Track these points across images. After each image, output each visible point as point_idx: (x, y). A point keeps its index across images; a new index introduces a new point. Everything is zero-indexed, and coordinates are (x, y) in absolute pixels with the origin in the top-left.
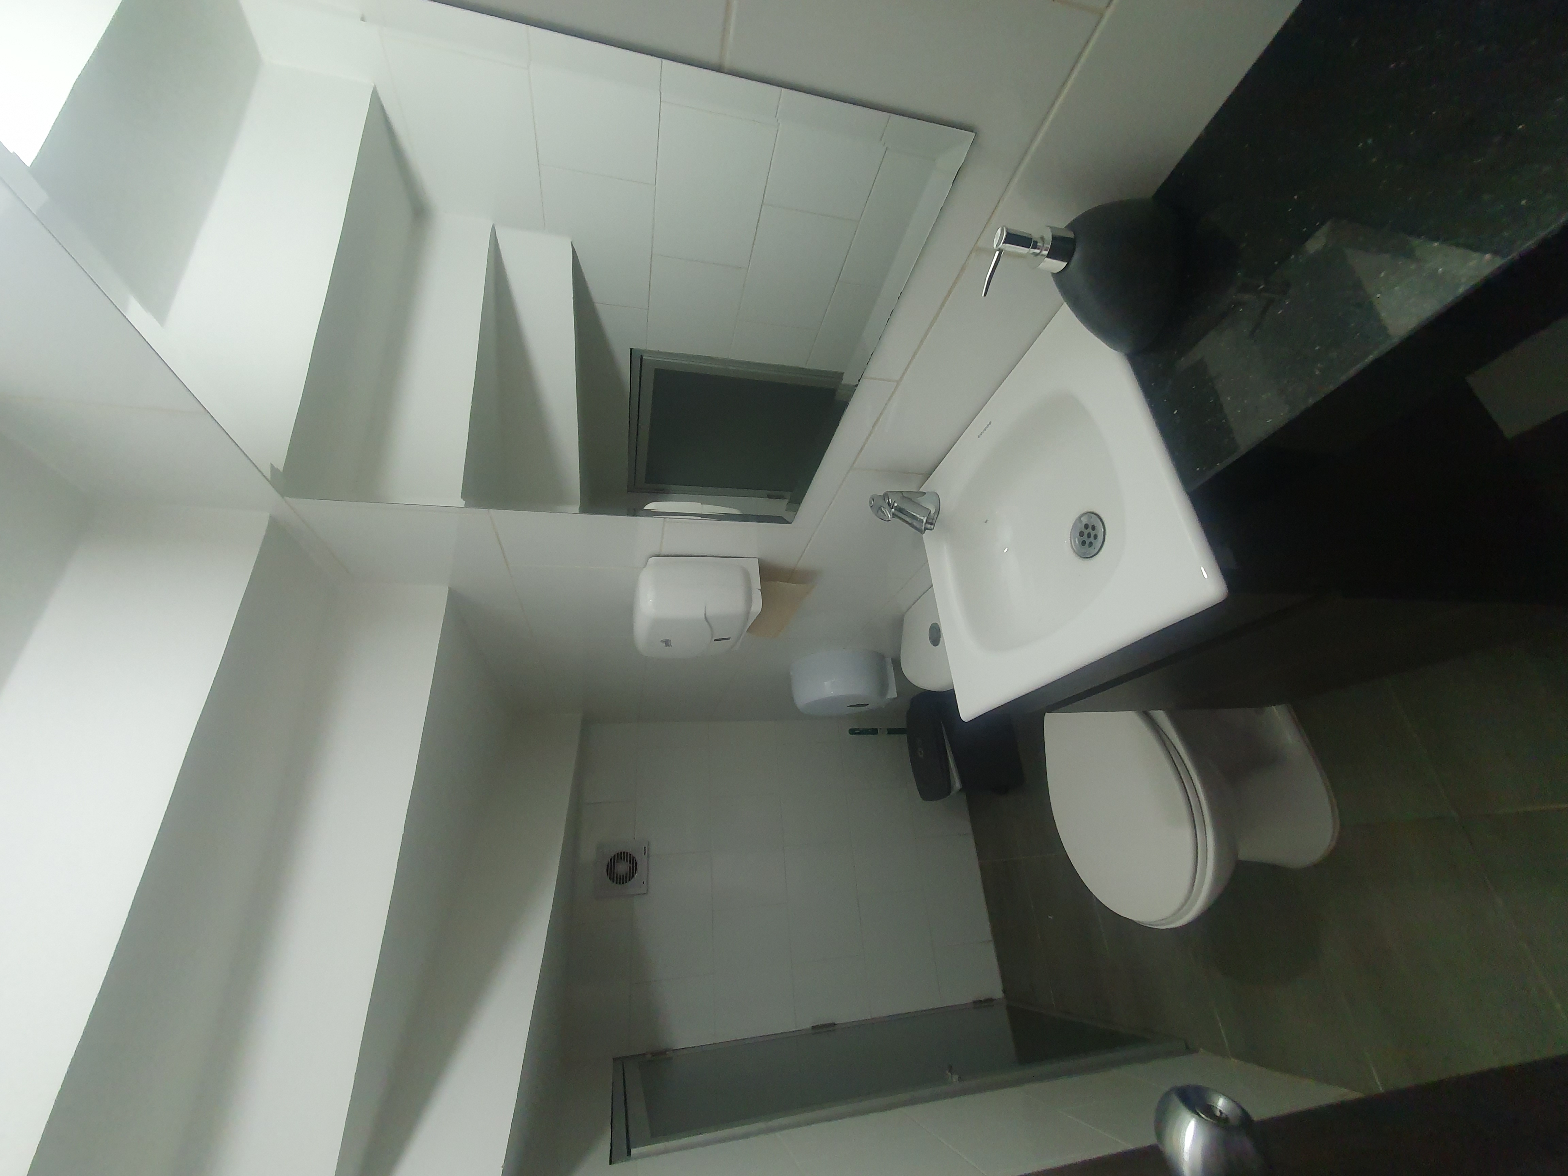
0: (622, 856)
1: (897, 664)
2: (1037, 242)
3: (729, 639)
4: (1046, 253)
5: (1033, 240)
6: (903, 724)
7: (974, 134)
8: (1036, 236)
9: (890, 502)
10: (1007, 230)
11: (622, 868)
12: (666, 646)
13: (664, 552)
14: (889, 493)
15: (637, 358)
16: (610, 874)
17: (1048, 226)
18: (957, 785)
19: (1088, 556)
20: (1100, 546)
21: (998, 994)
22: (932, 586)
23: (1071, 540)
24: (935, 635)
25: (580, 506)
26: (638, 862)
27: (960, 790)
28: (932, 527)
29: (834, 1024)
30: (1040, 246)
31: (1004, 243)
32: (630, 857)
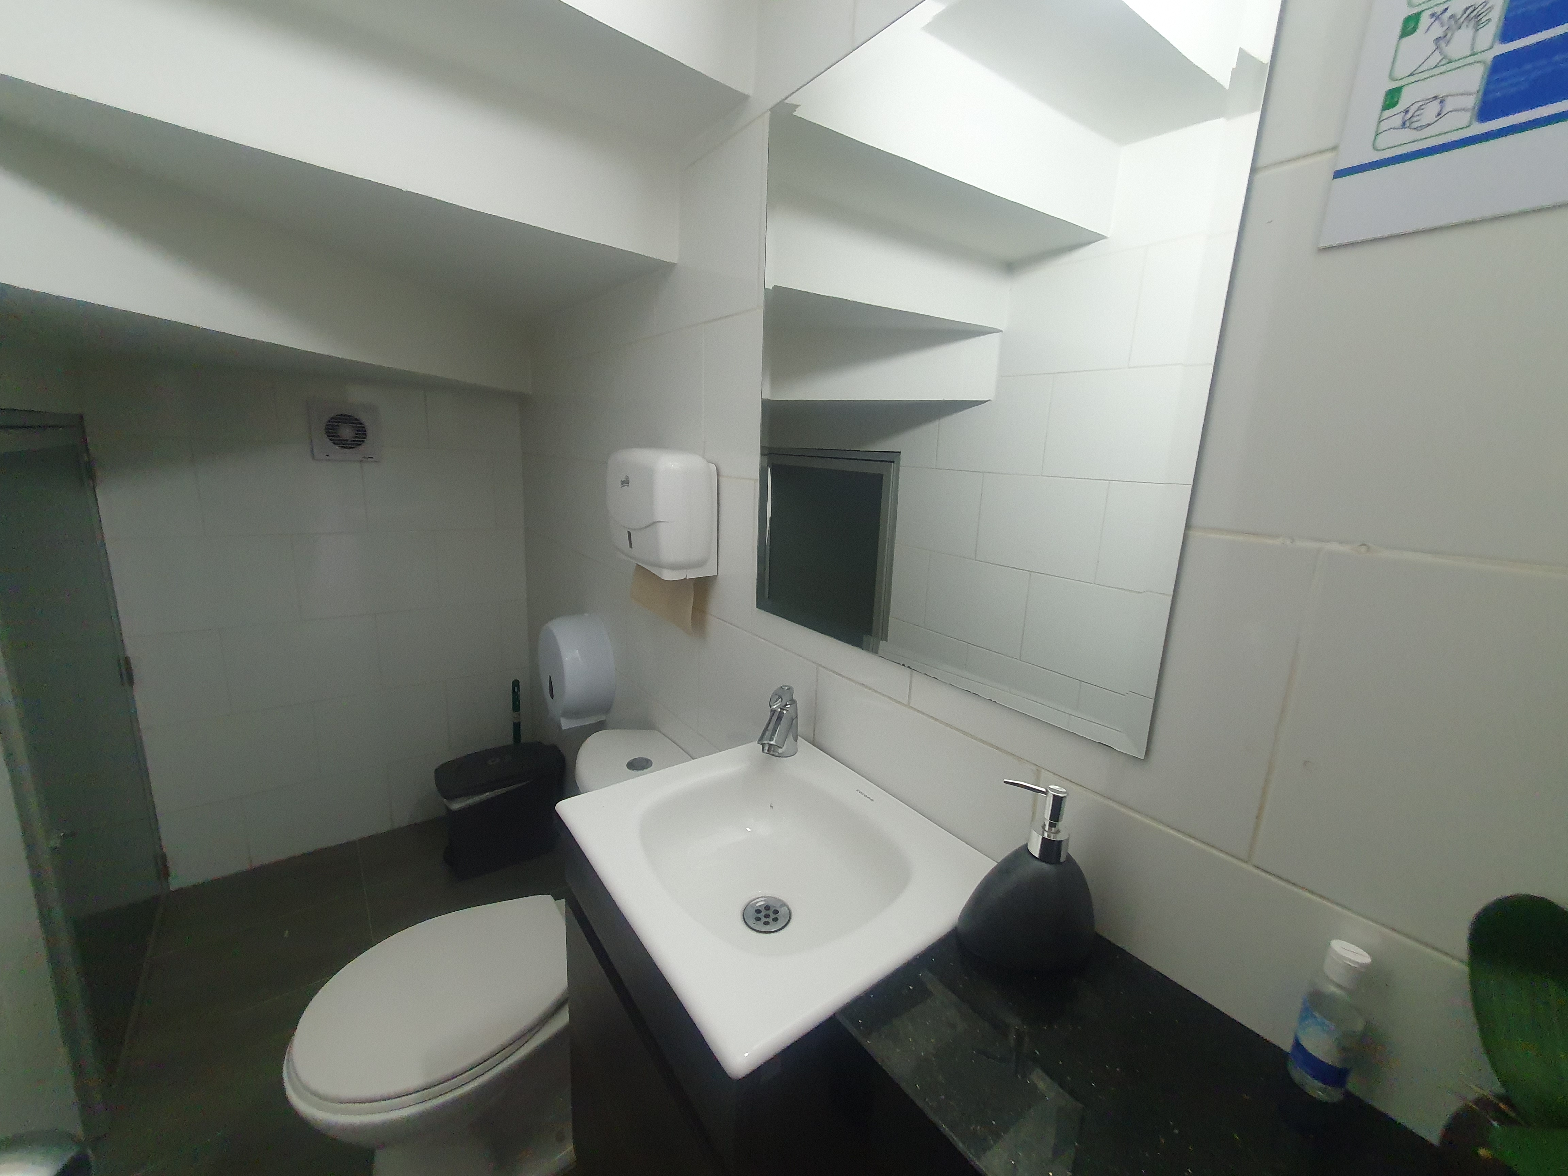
0: (361, 434)
1: (600, 726)
2: (1055, 827)
3: (631, 546)
4: (1046, 835)
5: (1057, 822)
6: (525, 738)
7: (1143, 758)
8: (1061, 825)
9: (787, 706)
10: (1065, 797)
11: (347, 432)
12: (621, 481)
13: (722, 479)
14: (795, 705)
15: (892, 458)
16: (339, 419)
17: (1069, 836)
18: (456, 806)
19: (745, 917)
20: (757, 929)
21: (175, 884)
22: (693, 759)
23: (762, 897)
24: (638, 765)
25: (770, 400)
26: (355, 449)
27: (448, 810)
28: (766, 751)
29: (131, 682)
30: (1052, 830)
31: (1054, 795)
32: (360, 441)
